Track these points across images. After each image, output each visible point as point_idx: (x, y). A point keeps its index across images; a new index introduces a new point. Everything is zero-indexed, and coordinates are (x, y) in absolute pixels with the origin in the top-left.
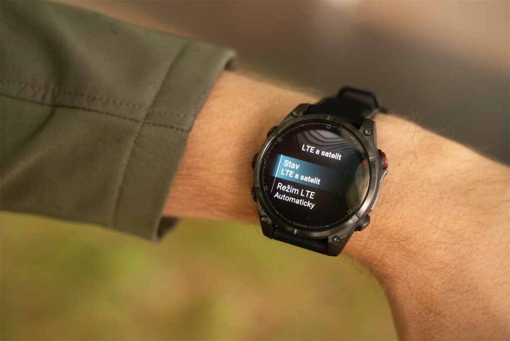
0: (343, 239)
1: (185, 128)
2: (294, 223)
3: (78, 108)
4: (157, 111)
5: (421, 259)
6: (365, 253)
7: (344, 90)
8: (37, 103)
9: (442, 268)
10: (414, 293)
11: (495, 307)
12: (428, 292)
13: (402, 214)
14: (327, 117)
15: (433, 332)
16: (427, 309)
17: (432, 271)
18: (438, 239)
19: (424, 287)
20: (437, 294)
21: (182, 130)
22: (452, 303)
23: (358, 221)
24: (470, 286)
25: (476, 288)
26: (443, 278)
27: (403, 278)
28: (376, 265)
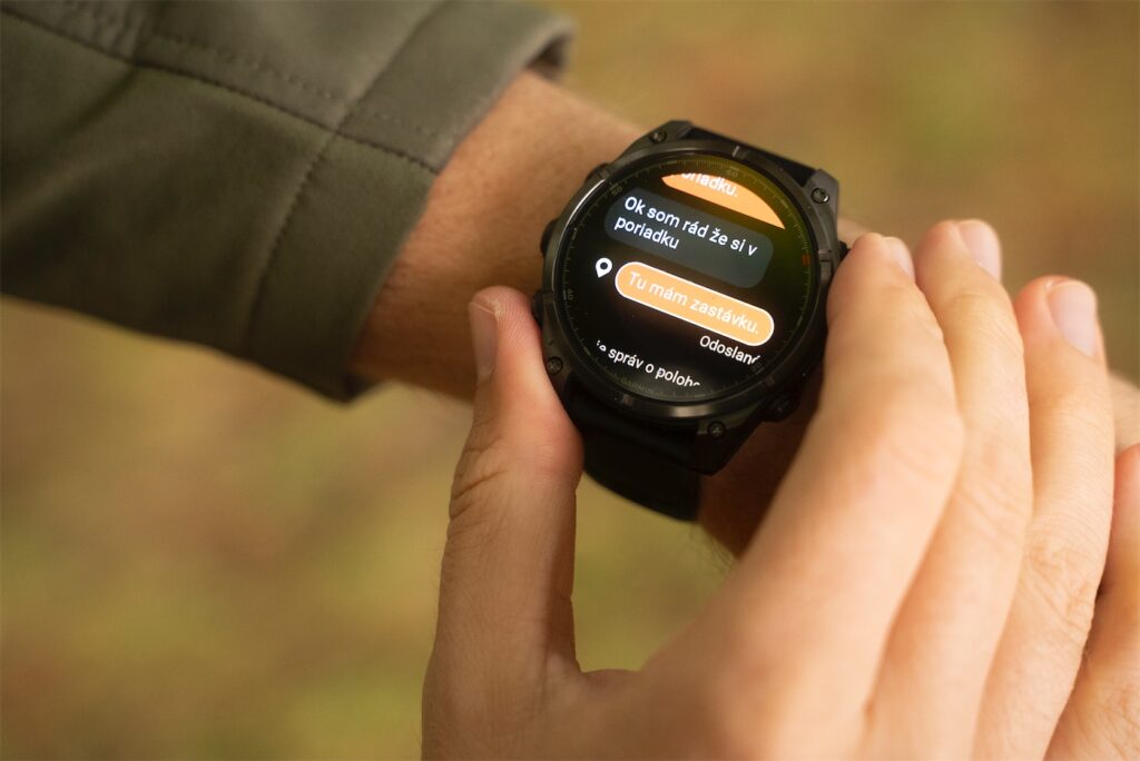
2: (623, 381)
14: (732, 150)
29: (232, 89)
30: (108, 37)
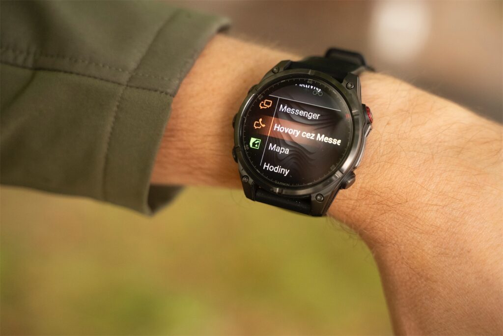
0: (328, 196)
1: (169, 91)
2: (276, 182)
3: (60, 71)
4: (141, 75)
5: (412, 221)
6: (354, 216)
7: (330, 52)
8: (17, 66)
9: (433, 231)
10: (404, 257)
11: (489, 270)
12: (419, 256)
13: (391, 175)
14: (308, 72)
15: (424, 298)
16: (418, 274)
17: (423, 235)
18: (429, 201)
19: (414, 251)
20: (428, 258)
21: (166, 94)
22: (444, 267)
23: (342, 177)
24: (462, 249)
25: (469, 252)
26: (434, 241)
27: (394, 242)
28: (365, 229)
29: (78, 74)
30: (20, 60)
